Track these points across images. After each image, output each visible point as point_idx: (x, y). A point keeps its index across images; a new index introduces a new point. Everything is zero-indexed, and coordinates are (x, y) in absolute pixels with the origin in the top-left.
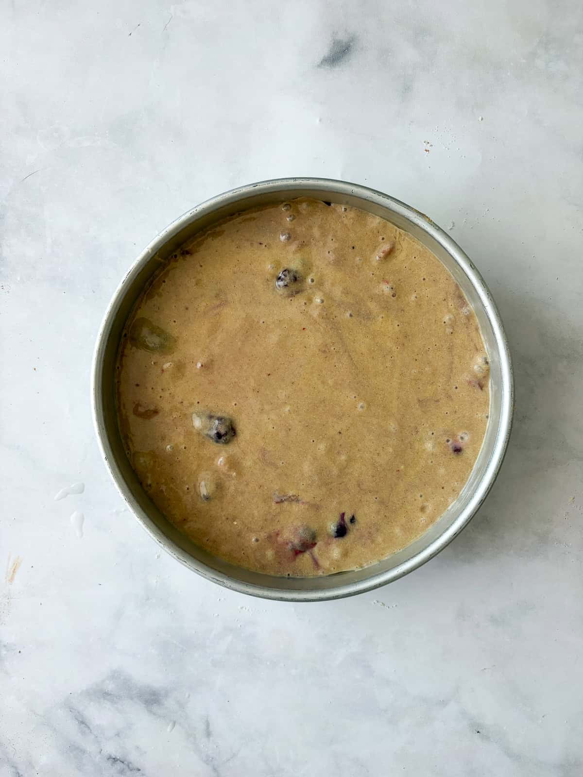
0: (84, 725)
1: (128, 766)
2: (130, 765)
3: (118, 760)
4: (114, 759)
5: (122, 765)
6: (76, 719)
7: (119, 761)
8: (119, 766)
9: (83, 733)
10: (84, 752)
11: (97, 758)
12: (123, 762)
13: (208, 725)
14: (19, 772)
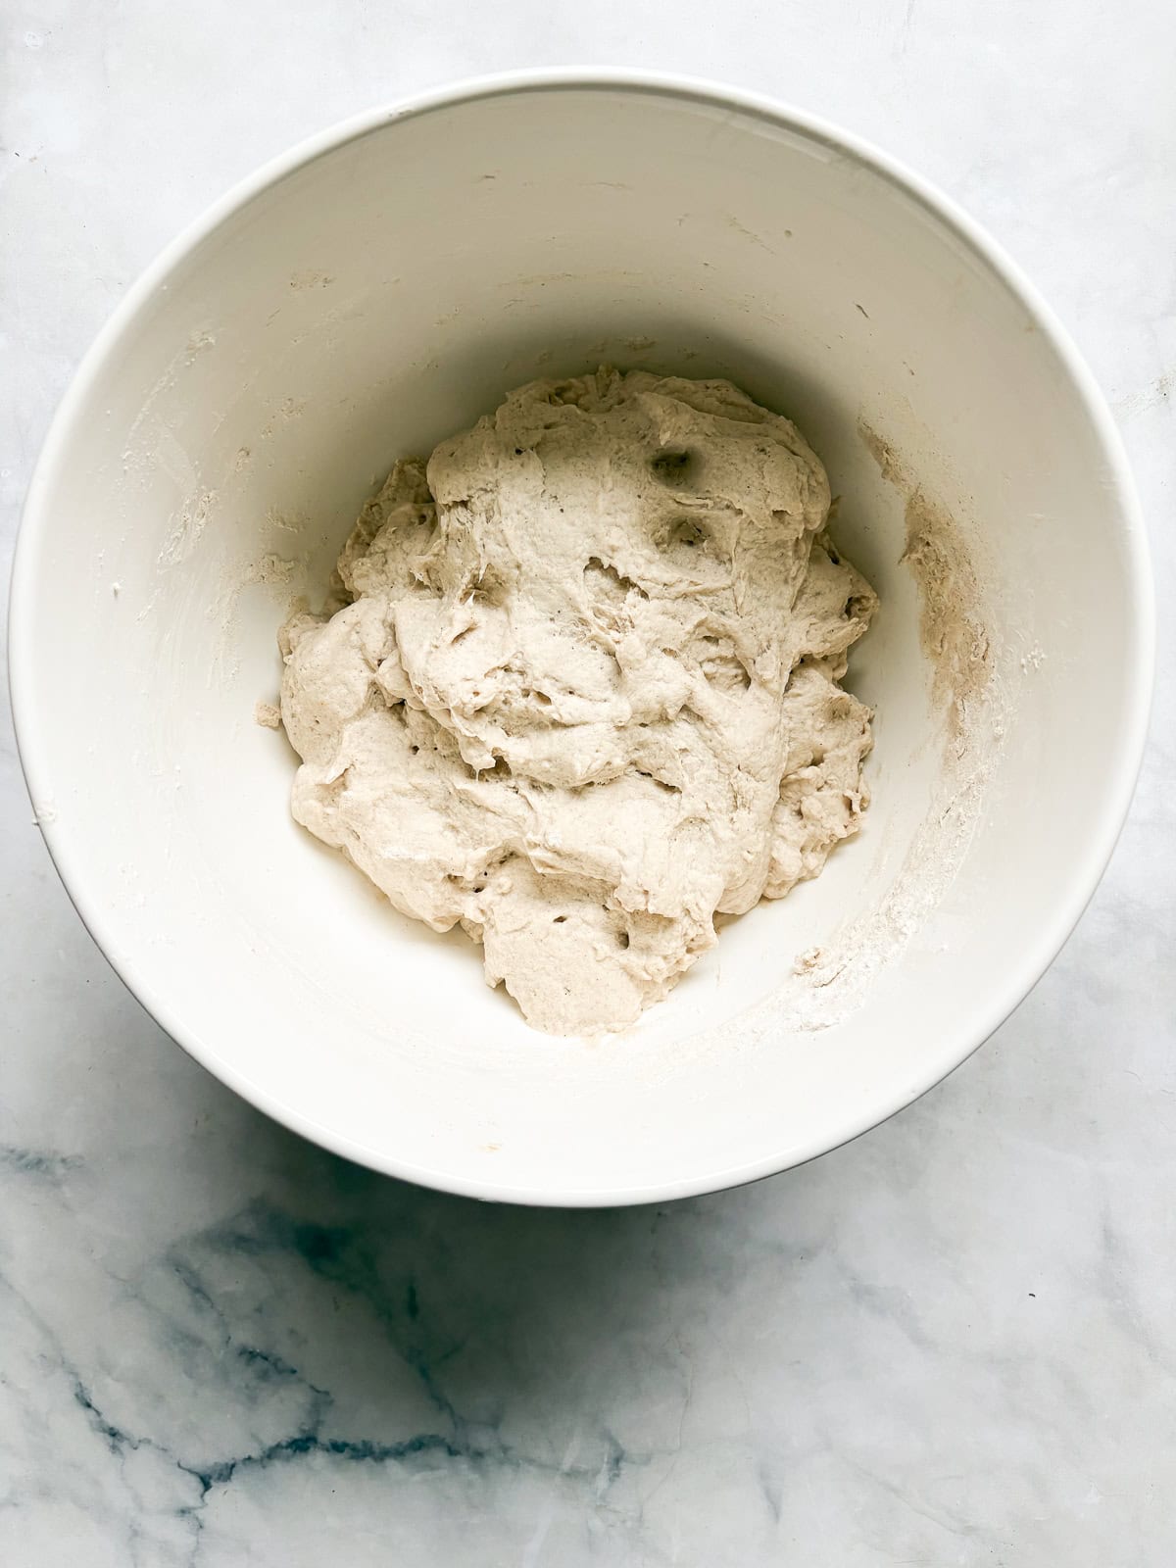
0: (198, 1296)
1: (275, 1365)
2: (280, 1365)
3: (258, 1354)
4: (251, 1353)
5: (266, 1365)
6: (188, 1284)
7: (259, 1358)
8: (260, 1363)
9: (199, 1309)
10: (197, 1342)
11: (222, 1352)
12: (266, 1359)
13: (412, 1293)
14: (82, 1381)
